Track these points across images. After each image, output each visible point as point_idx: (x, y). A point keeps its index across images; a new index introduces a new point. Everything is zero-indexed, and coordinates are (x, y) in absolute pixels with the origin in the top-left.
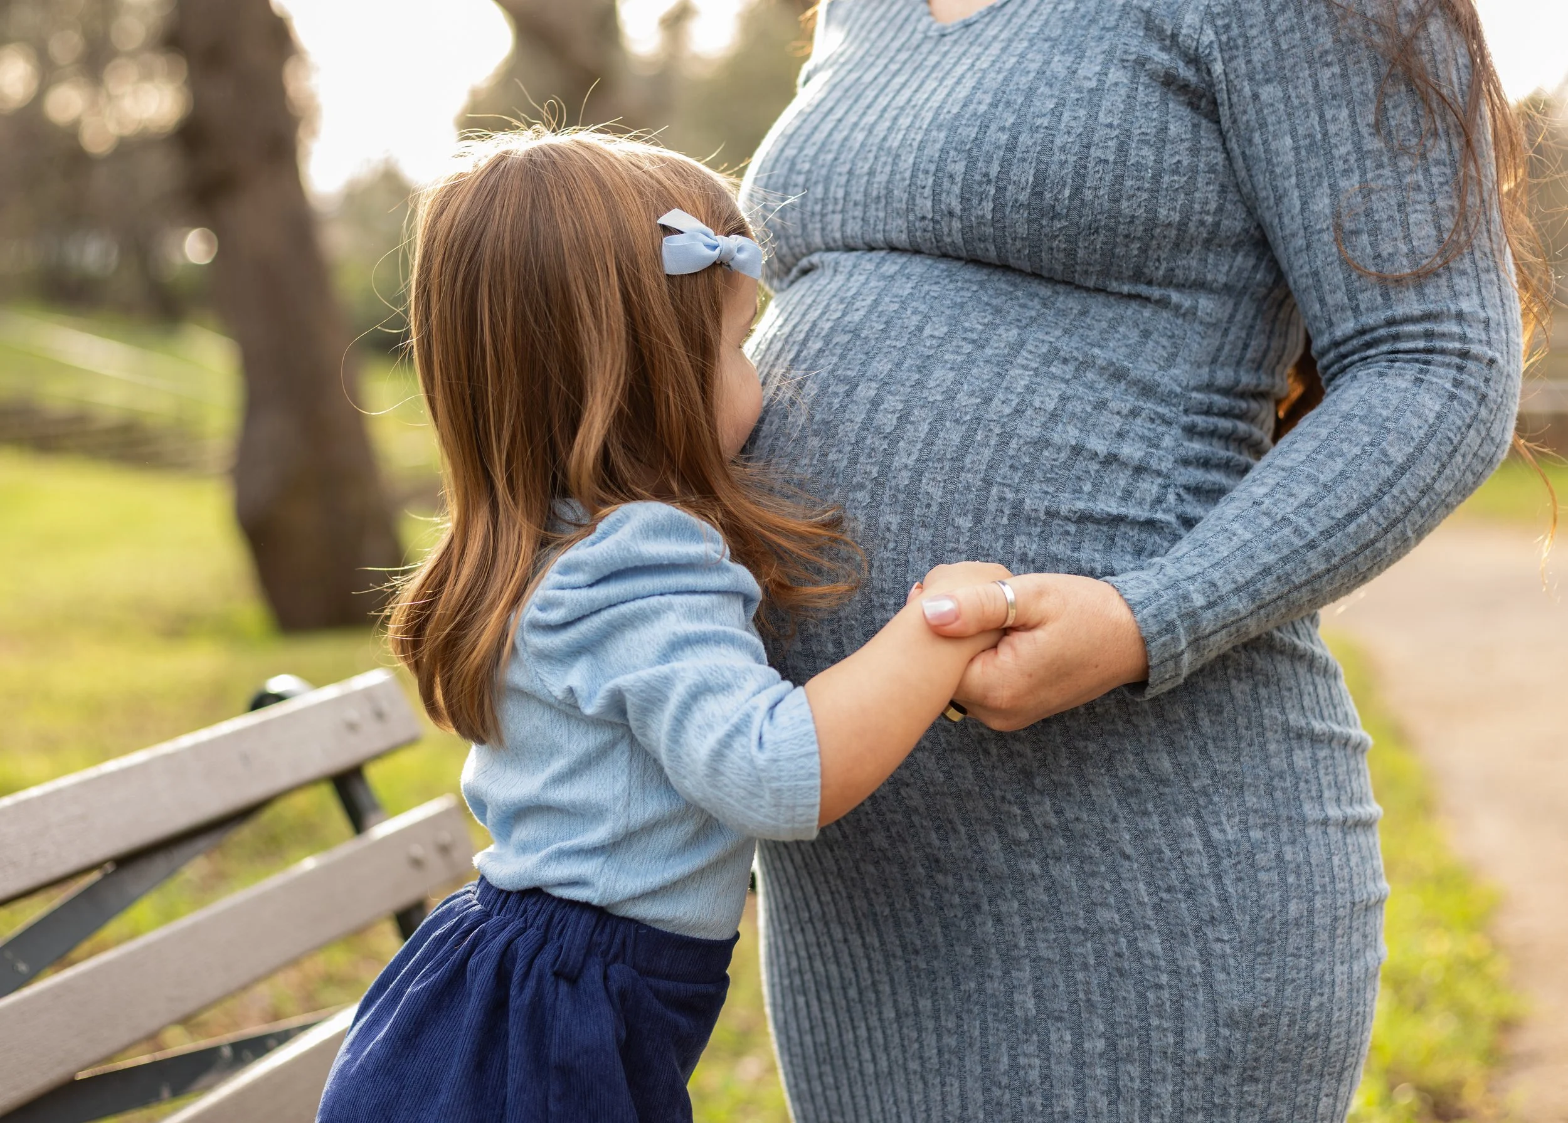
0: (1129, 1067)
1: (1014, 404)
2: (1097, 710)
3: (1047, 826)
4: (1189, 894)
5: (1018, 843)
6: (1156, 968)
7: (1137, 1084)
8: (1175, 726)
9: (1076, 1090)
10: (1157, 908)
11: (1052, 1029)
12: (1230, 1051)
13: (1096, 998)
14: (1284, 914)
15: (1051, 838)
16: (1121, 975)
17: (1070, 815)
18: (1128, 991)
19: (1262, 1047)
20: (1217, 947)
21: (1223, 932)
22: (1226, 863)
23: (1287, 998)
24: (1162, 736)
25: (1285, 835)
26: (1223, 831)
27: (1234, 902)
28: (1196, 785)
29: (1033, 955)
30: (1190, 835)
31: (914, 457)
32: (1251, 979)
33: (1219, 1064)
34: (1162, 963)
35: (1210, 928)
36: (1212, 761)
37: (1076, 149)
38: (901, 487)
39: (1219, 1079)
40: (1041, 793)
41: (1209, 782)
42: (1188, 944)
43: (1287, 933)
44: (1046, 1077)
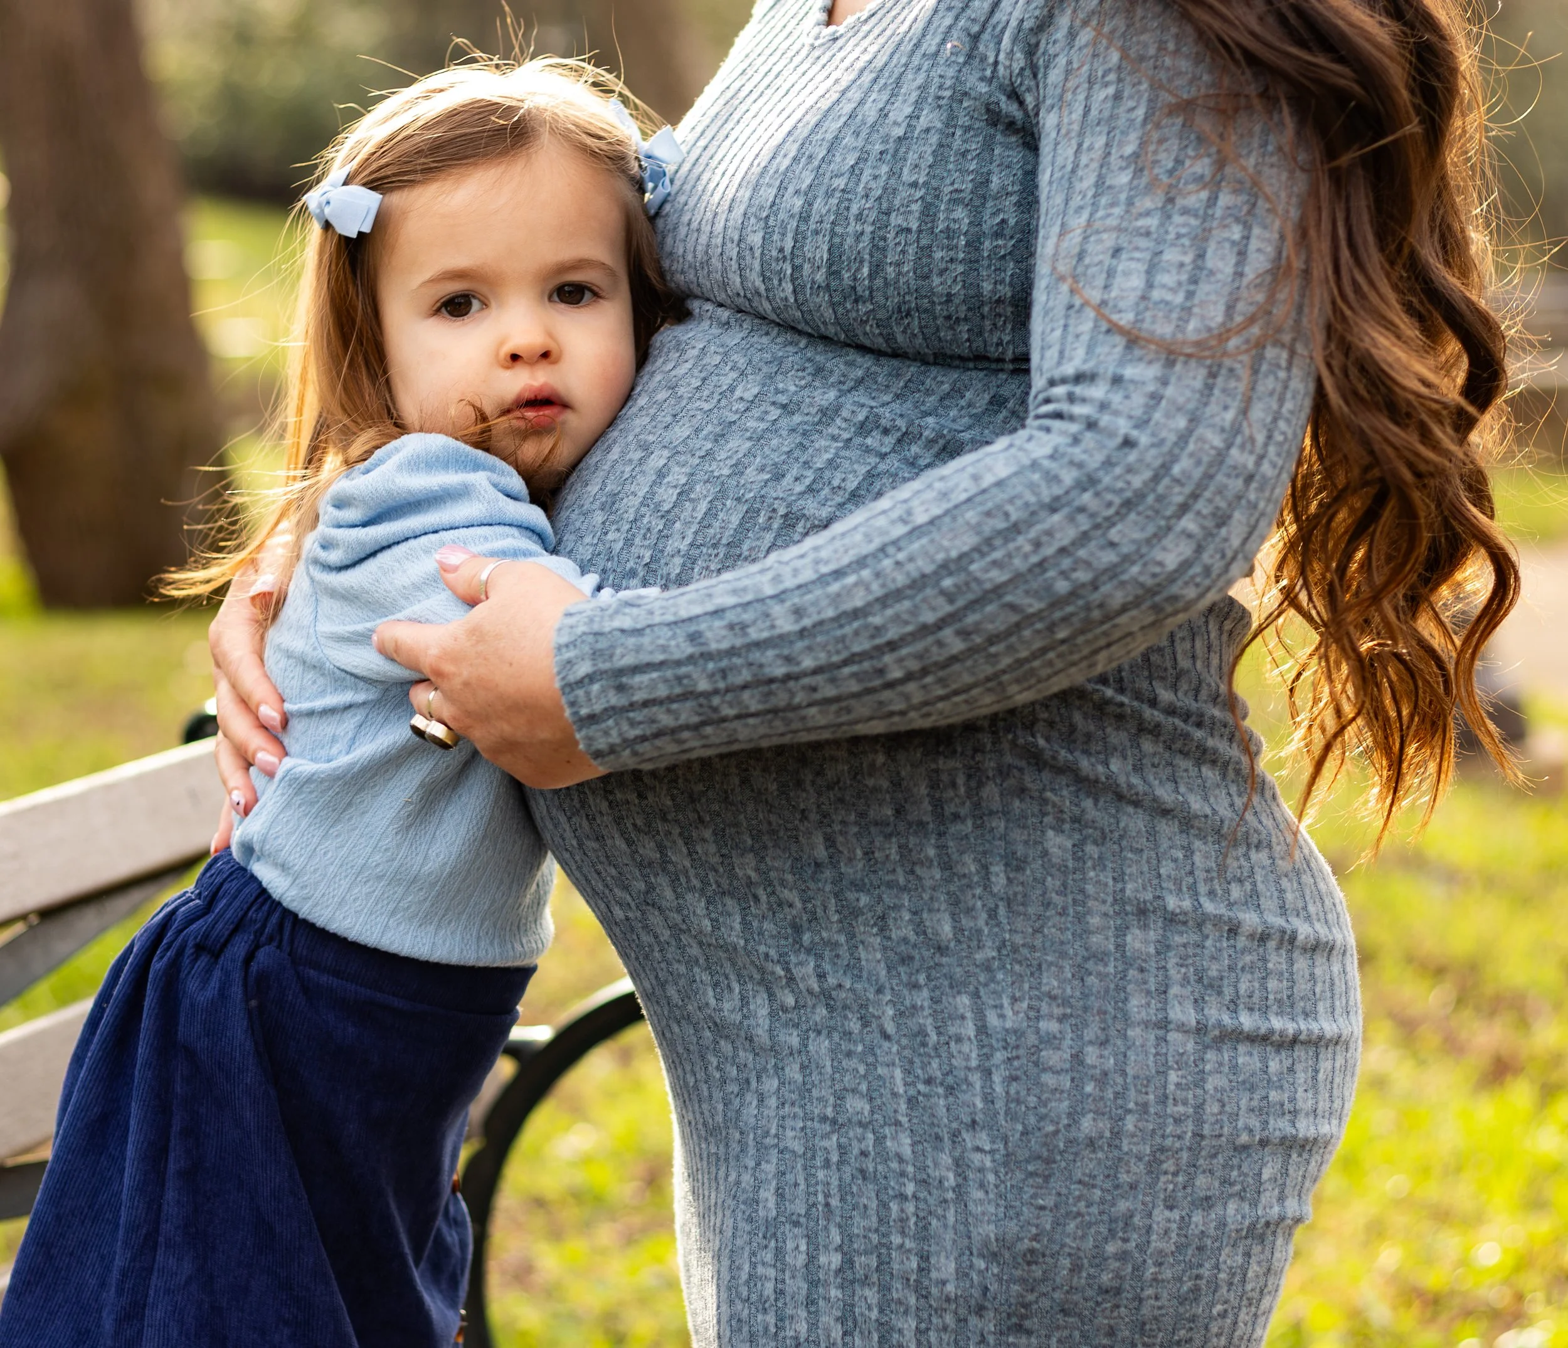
0: (867, 1292)
1: (807, 482)
2: (877, 855)
3: (810, 992)
4: (950, 1090)
5: (785, 1010)
6: (903, 1174)
7: (874, 1314)
8: (964, 881)
9: (809, 1312)
10: (912, 1102)
11: (789, 1235)
12: (986, 1288)
13: (835, 1202)
14: (1073, 1129)
15: (814, 1006)
16: (864, 1179)
17: (832, 981)
18: (869, 1197)
19: (1032, 1290)
20: (977, 1158)
21: (983, 1139)
22: (999, 1056)
23: (1068, 1235)
24: (948, 893)
25: (1089, 1034)
26: (1002, 1016)
27: (1000, 1105)
28: (979, 956)
29: (781, 1145)
30: (963, 1018)
31: (688, 541)
32: (1018, 1203)
33: (973, 1302)
34: (910, 1169)
35: (971, 1133)
36: (1003, 930)
37: (873, 215)
38: (673, 576)
39: (973, 1321)
40: (809, 951)
41: (994, 954)
42: (942, 1150)
43: (1076, 1154)
44: (779, 1293)
